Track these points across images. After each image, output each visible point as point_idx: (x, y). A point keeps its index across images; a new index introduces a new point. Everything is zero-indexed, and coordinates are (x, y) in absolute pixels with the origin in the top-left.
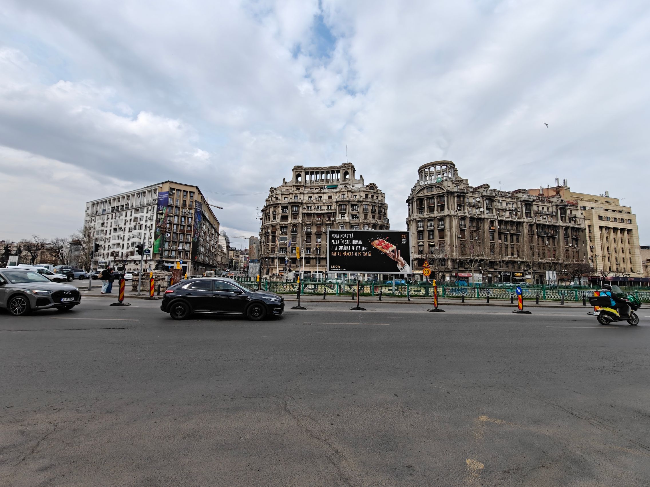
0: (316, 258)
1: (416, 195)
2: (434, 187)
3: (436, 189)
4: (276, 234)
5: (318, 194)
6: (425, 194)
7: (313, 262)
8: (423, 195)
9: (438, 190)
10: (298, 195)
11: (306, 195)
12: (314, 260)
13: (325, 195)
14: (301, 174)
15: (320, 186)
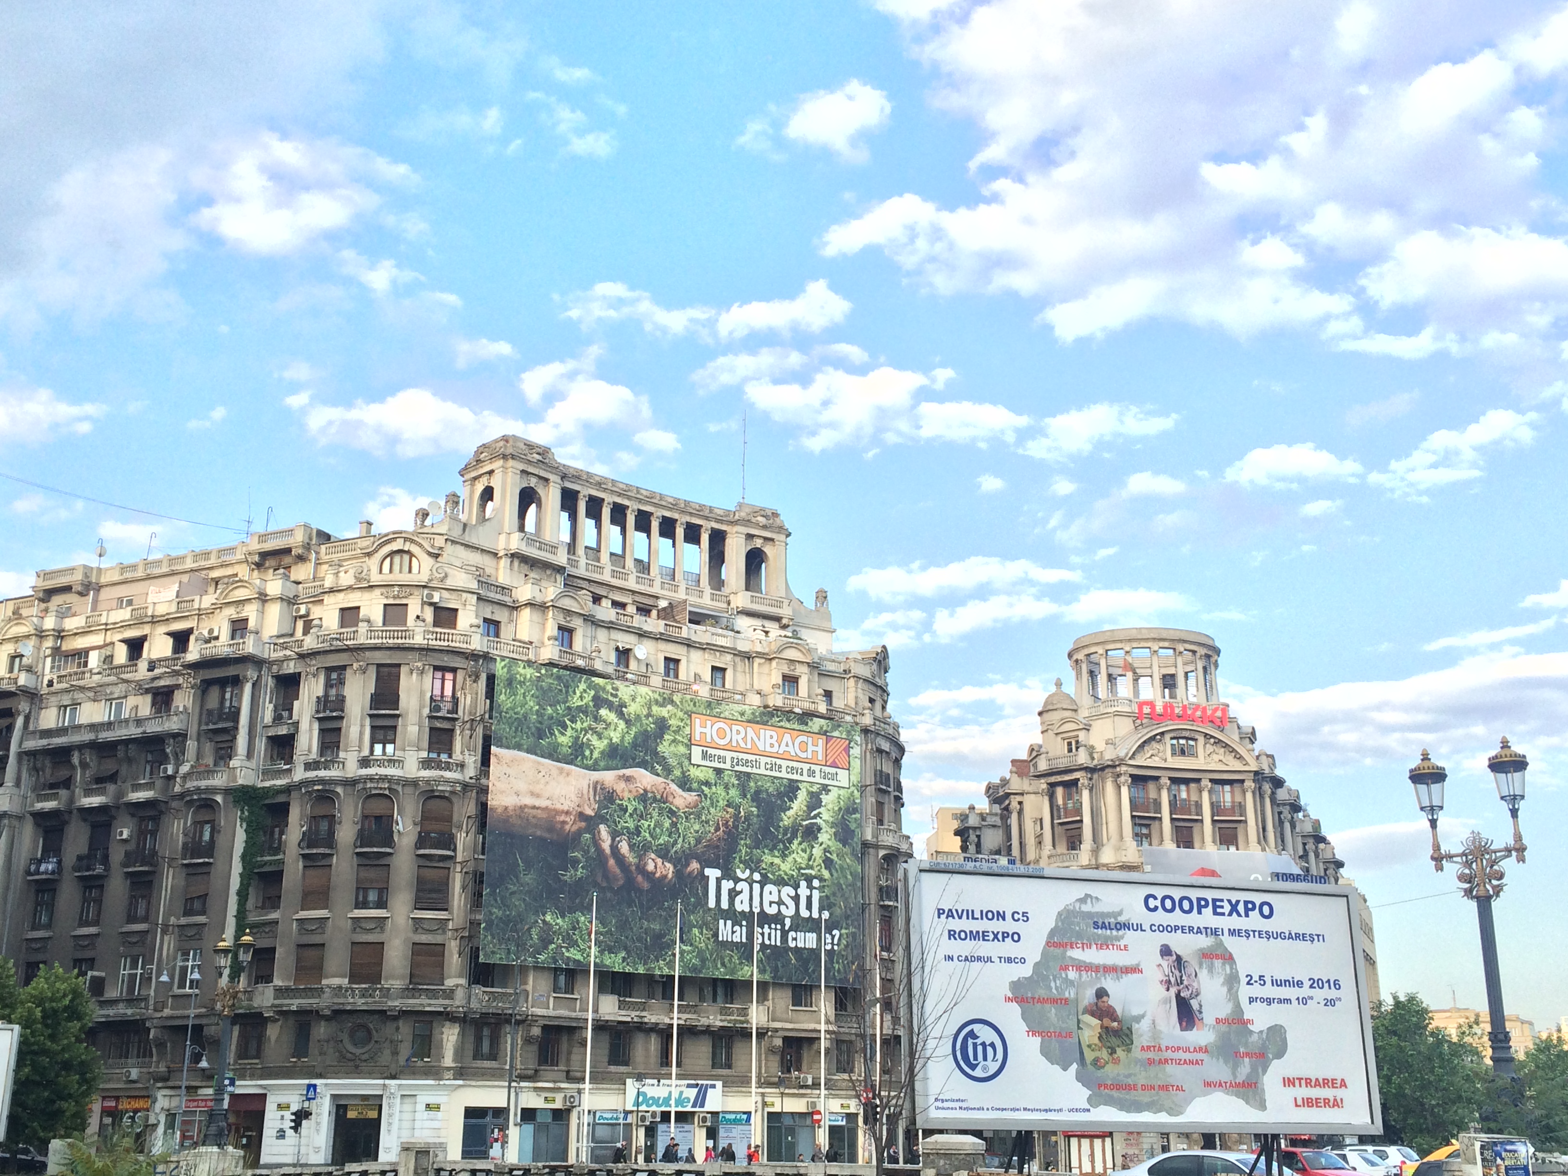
0: (665, 1033)
1: (1131, 758)
2: (1201, 740)
3: (1210, 748)
4: (455, 850)
5: (662, 645)
6: (1165, 760)
7: (647, 1050)
8: (1156, 762)
9: (1216, 757)
10: (576, 623)
11: (602, 634)
12: (654, 1043)
13: (696, 655)
14: (540, 491)
15: (634, 592)
